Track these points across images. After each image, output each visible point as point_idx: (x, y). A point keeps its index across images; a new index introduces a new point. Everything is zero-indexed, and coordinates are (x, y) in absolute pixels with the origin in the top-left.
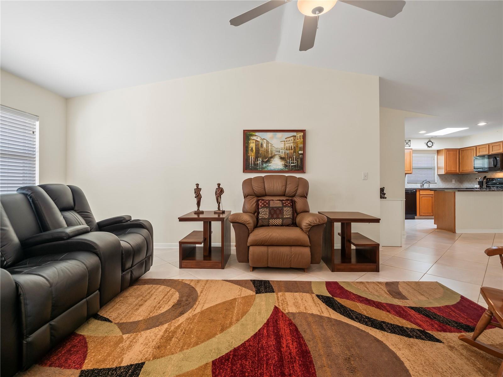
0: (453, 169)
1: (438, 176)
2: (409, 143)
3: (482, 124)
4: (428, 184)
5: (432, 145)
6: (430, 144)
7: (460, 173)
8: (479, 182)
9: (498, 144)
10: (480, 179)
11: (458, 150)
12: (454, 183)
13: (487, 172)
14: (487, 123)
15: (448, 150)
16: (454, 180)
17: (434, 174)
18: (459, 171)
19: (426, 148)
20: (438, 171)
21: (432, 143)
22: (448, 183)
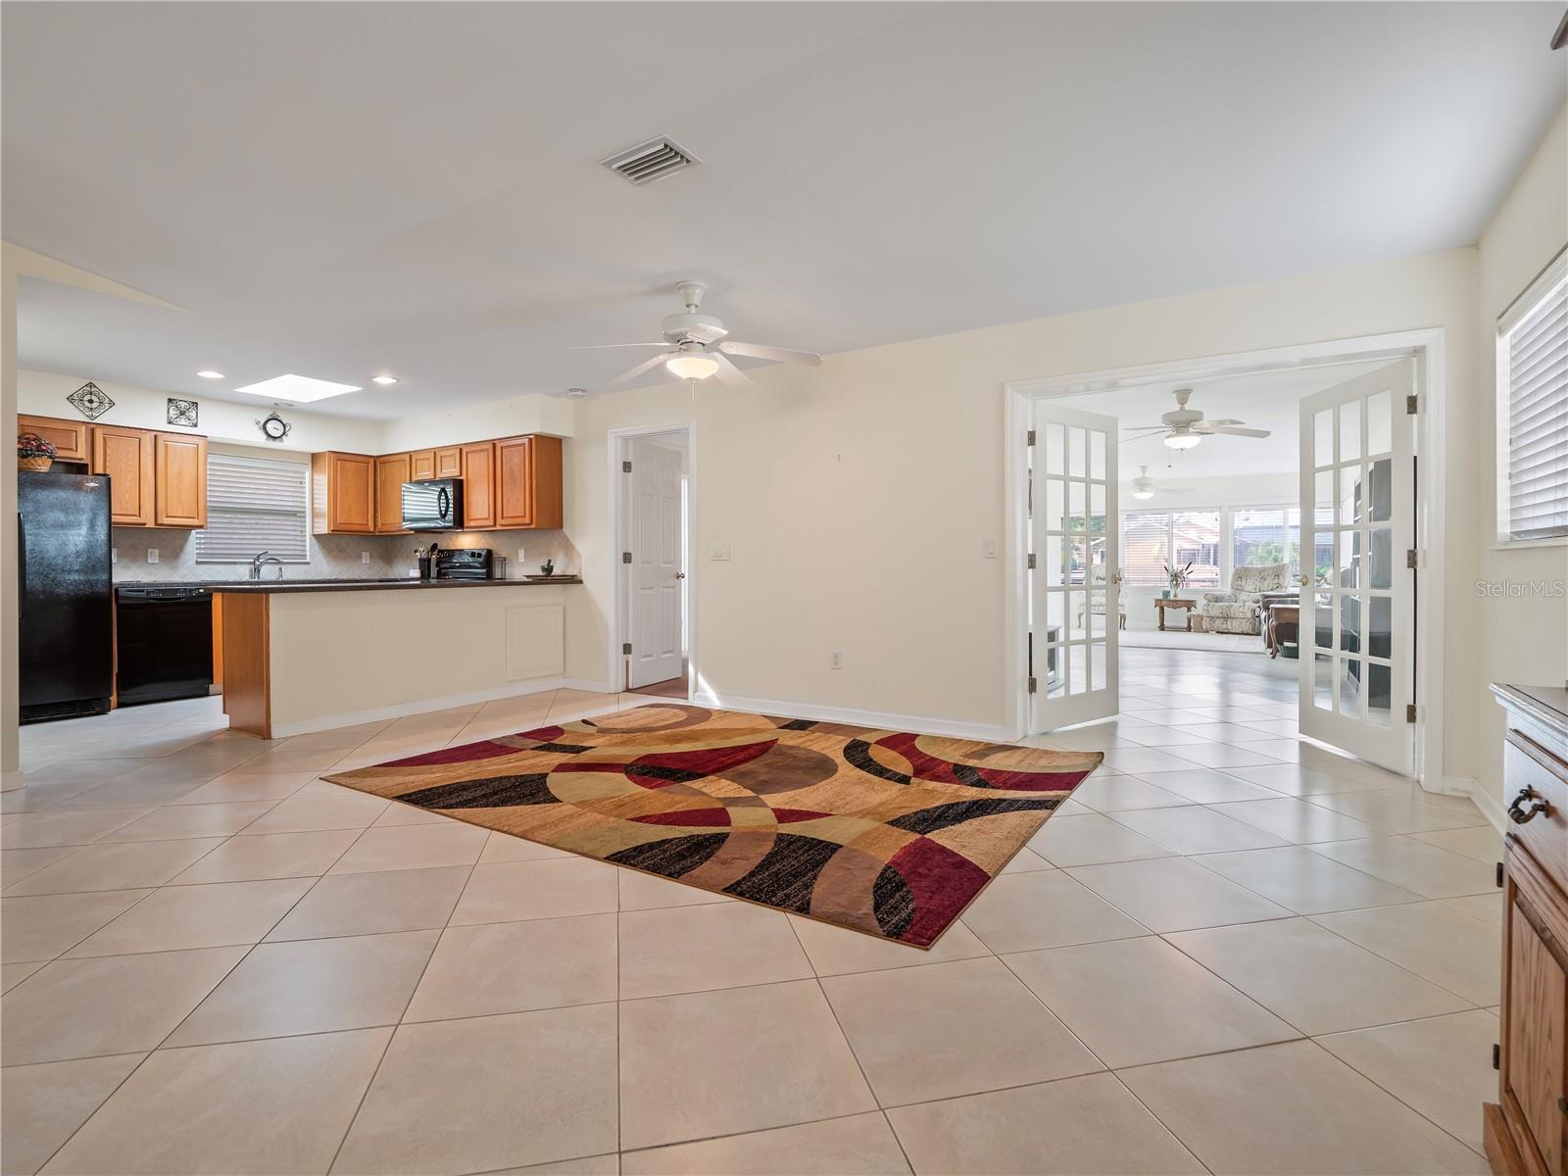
0: (356, 519)
1: (313, 538)
2: (194, 414)
3: (384, 380)
4: (278, 567)
5: (284, 433)
6: (274, 428)
7: (377, 534)
8: (421, 560)
9: (451, 452)
10: (422, 551)
11: (372, 460)
12: (368, 562)
13: (441, 533)
14: (398, 380)
15: (340, 457)
16: (368, 554)
17: (301, 532)
18: (375, 526)
19: (260, 439)
20: (315, 525)
21: (284, 426)
22: (348, 563)
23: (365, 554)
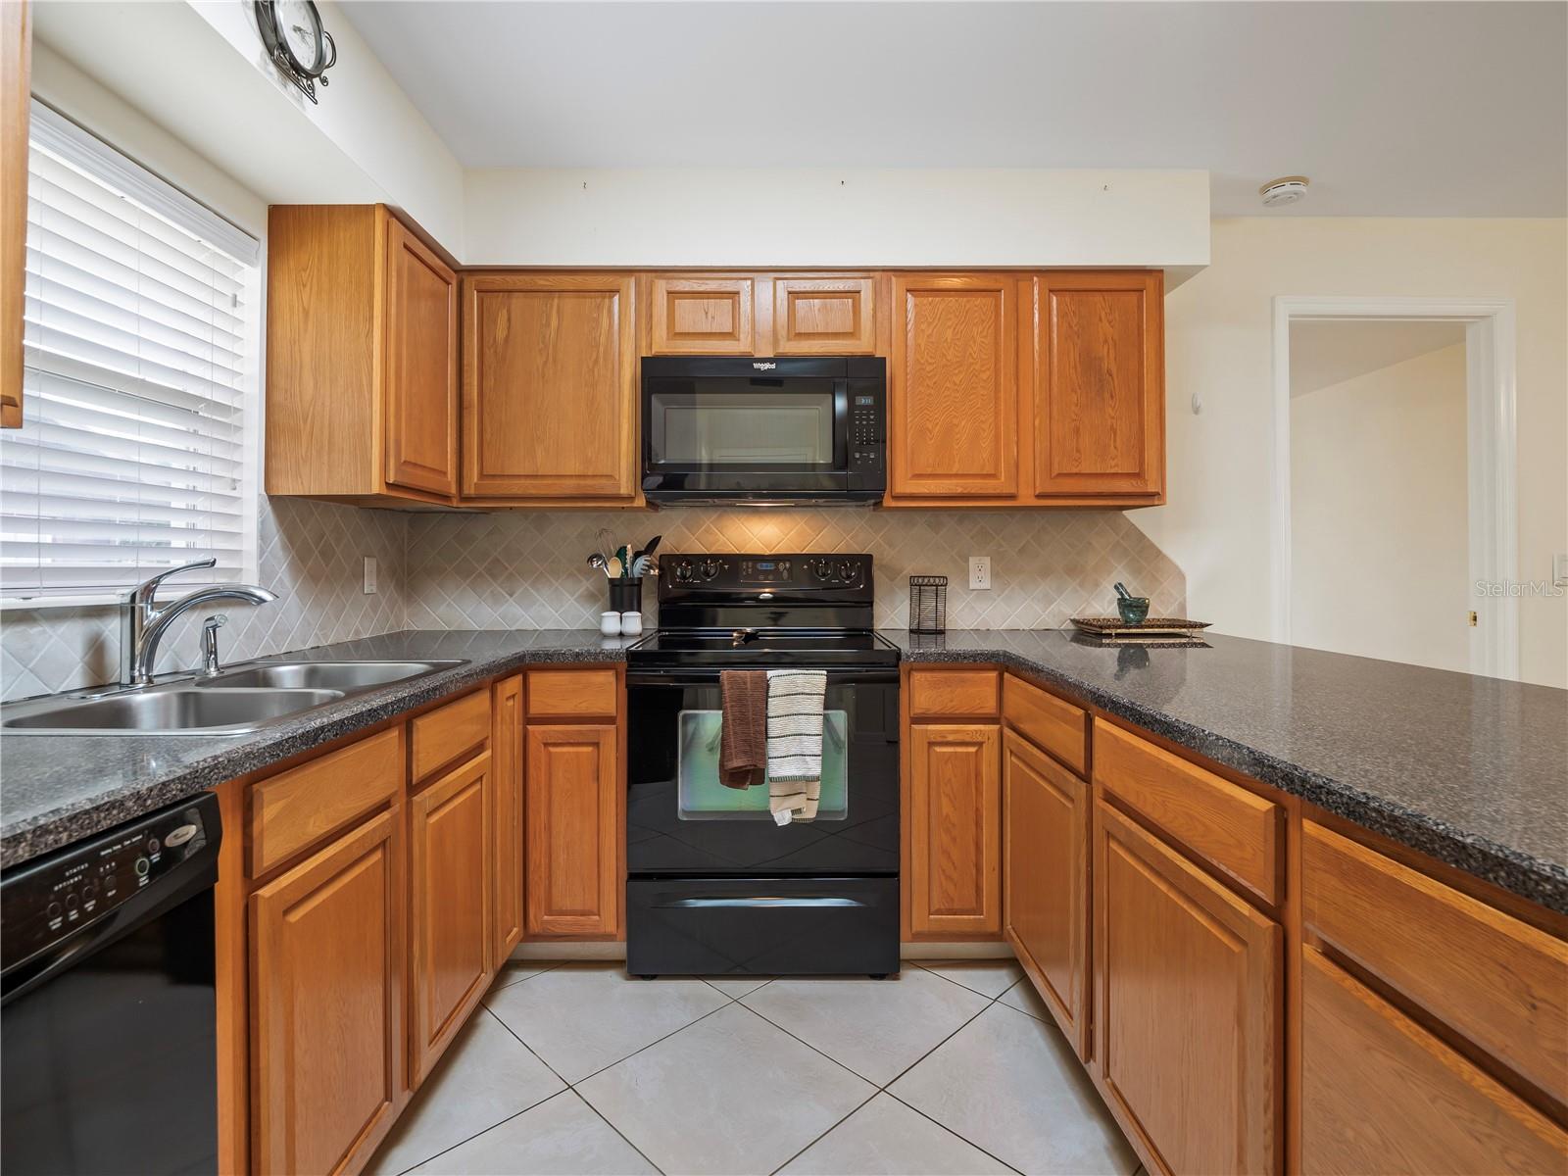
0: (431, 454)
1: (268, 508)
6: (296, 30)
7: (458, 505)
9: (840, 285)
11: (456, 279)
12: (374, 589)
15: (408, 238)
16: (375, 563)
18: (461, 481)
20: (277, 460)
21: (320, 40)
22: (338, 595)
23: (370, 565)
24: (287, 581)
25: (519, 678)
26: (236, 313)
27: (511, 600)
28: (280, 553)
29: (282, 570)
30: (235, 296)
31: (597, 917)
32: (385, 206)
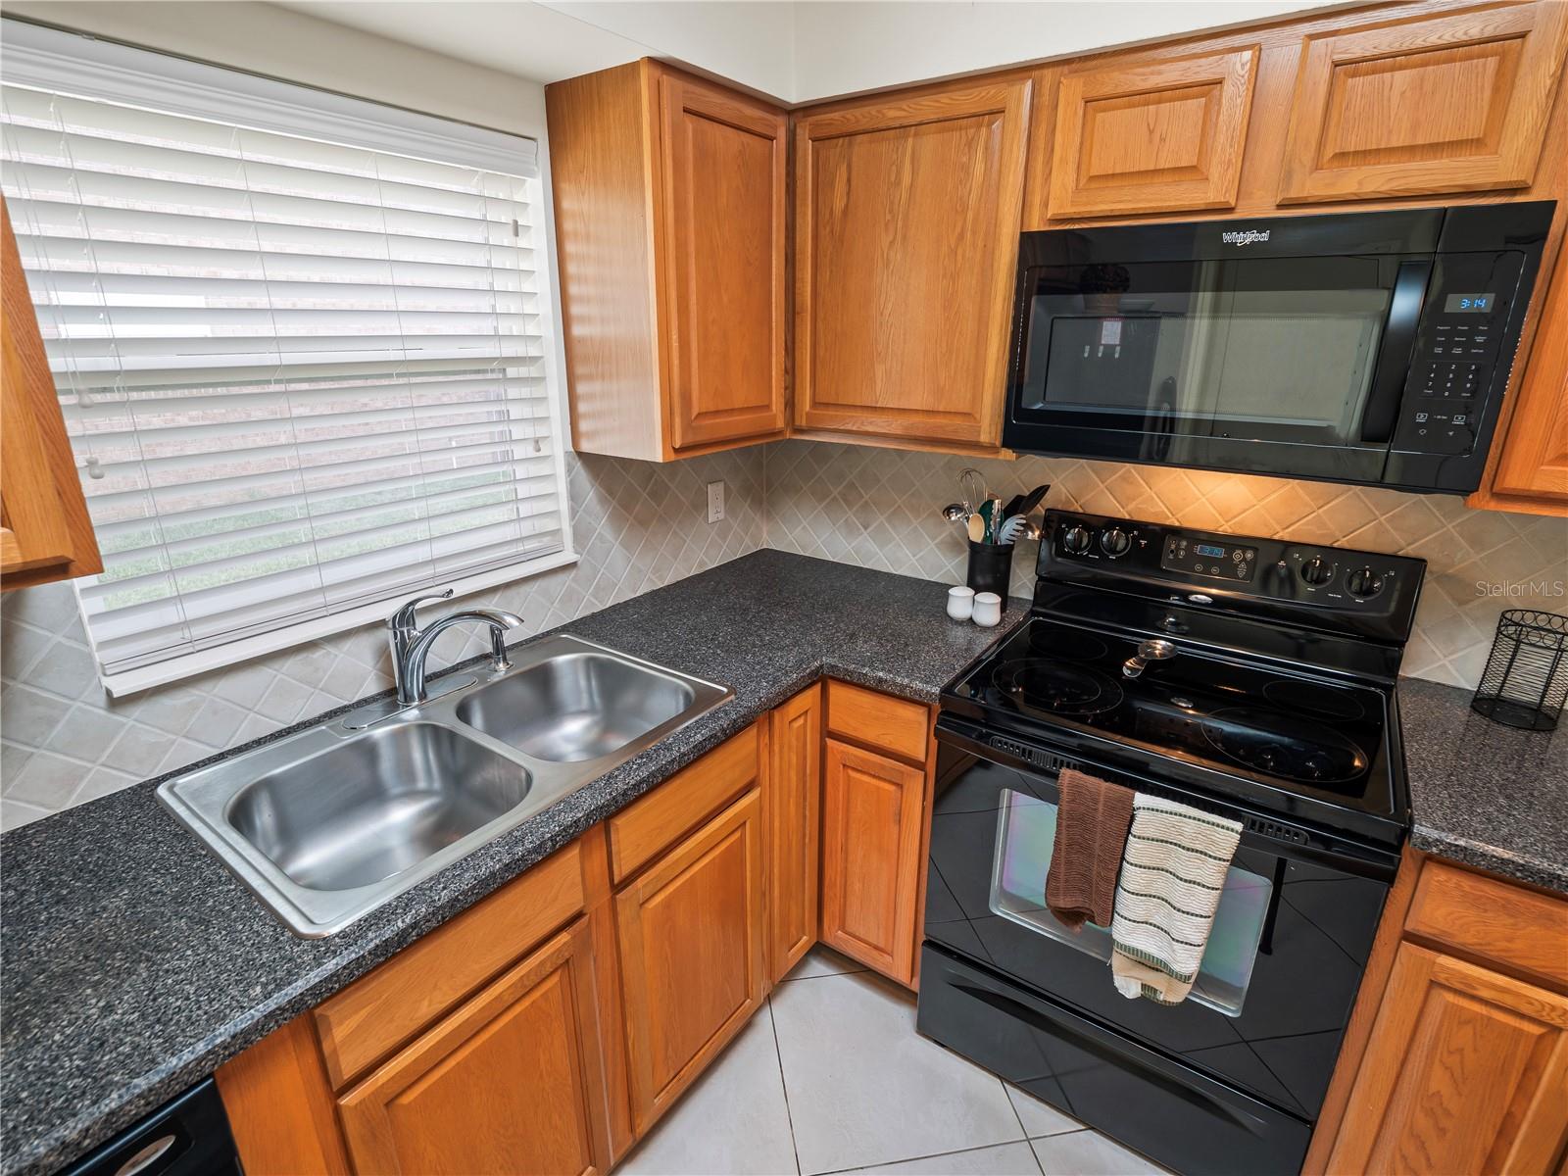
11: (783, 126)
12: (721, 516)
17: (531, 445)
18: (790, 404)
20: (584, 418)
22: (675, 532)
23: (715, 492)
24: (609, 535)
25: (817, 688)
26: (522, 242)
27: (865, 534)
28: (597, 508)
29: (601, 525)
30: (516, 222)
31: (888, 958)
32: (653, 61)
